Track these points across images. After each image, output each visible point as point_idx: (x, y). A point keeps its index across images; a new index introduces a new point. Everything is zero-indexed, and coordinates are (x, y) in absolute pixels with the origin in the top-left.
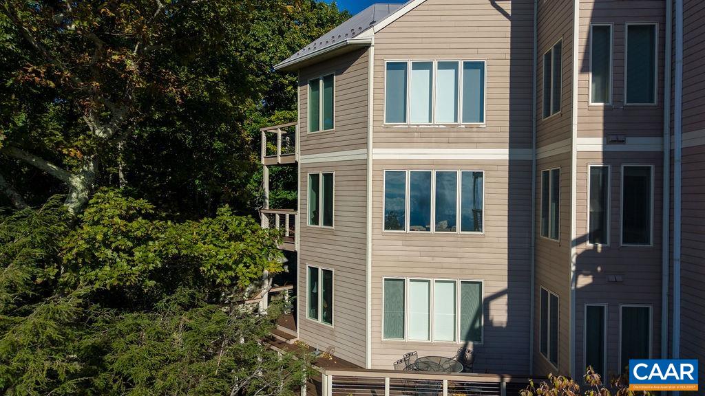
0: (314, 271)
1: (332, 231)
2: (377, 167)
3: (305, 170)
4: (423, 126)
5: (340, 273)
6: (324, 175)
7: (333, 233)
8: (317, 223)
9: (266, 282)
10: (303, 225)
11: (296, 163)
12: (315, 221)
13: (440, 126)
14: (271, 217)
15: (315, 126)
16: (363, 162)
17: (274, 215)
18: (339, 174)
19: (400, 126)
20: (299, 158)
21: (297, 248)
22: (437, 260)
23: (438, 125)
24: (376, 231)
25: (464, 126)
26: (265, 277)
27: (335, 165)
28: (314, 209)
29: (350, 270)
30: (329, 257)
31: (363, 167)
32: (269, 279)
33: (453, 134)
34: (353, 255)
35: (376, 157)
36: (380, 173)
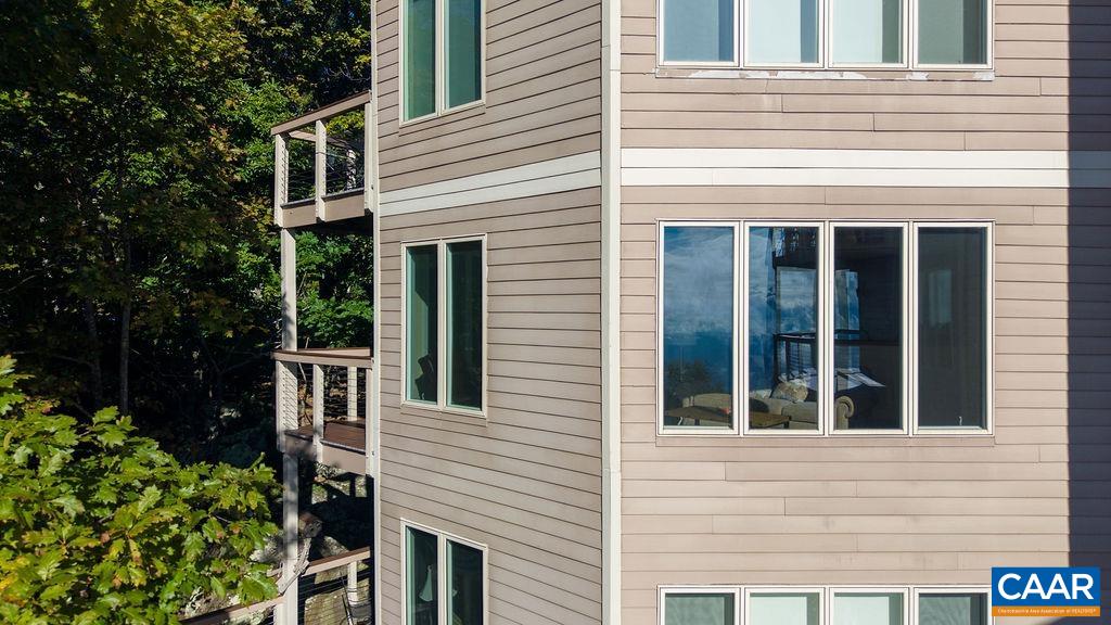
0: (424, 545)
1: (481, 424)
2: (636, 214)
3: (391, 236)
4: (788, 75)
5: (506, 561)
6: (453, 247)
7: (482, 430)
8: (432, 396)
9: (293, 550)
10: (390, 400)
11: (369, 216)
12: (426, 387)
13: (847, 76)
14: (304, 375)
15: (423, 100)
16: (586, 198)
17: (309, 368)
18: (499, 240)
19: (711, 70)
20: (374, 199)
21: (373, 465)
22: (843, 524)
23: (841, 71)
24: (635, 432)
25: (923, 76)
26: (289, 537)
27: (492, 213)
28: (424, 353)
29: (544, 558)
30: (474, 504)
31: (588, 215)
32: (300, 543)
33: (888, 103)
34: (554, 509)
35: (631, 178)
36: (647, 232)
